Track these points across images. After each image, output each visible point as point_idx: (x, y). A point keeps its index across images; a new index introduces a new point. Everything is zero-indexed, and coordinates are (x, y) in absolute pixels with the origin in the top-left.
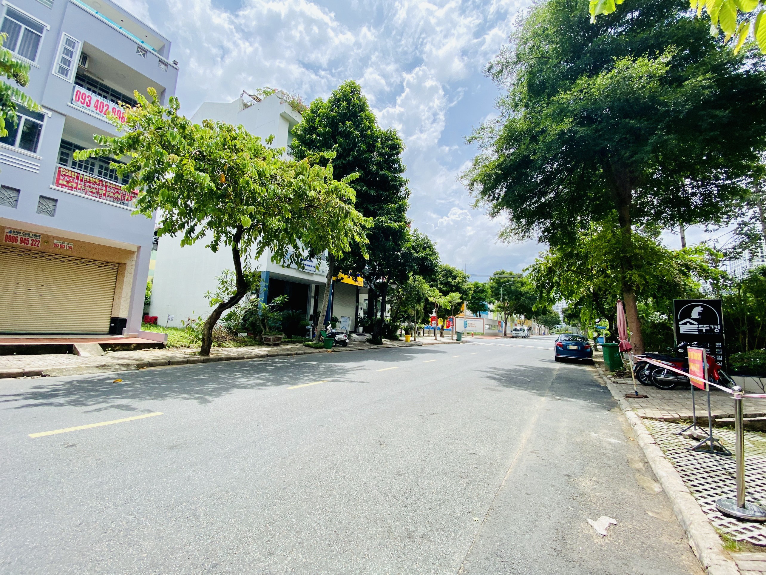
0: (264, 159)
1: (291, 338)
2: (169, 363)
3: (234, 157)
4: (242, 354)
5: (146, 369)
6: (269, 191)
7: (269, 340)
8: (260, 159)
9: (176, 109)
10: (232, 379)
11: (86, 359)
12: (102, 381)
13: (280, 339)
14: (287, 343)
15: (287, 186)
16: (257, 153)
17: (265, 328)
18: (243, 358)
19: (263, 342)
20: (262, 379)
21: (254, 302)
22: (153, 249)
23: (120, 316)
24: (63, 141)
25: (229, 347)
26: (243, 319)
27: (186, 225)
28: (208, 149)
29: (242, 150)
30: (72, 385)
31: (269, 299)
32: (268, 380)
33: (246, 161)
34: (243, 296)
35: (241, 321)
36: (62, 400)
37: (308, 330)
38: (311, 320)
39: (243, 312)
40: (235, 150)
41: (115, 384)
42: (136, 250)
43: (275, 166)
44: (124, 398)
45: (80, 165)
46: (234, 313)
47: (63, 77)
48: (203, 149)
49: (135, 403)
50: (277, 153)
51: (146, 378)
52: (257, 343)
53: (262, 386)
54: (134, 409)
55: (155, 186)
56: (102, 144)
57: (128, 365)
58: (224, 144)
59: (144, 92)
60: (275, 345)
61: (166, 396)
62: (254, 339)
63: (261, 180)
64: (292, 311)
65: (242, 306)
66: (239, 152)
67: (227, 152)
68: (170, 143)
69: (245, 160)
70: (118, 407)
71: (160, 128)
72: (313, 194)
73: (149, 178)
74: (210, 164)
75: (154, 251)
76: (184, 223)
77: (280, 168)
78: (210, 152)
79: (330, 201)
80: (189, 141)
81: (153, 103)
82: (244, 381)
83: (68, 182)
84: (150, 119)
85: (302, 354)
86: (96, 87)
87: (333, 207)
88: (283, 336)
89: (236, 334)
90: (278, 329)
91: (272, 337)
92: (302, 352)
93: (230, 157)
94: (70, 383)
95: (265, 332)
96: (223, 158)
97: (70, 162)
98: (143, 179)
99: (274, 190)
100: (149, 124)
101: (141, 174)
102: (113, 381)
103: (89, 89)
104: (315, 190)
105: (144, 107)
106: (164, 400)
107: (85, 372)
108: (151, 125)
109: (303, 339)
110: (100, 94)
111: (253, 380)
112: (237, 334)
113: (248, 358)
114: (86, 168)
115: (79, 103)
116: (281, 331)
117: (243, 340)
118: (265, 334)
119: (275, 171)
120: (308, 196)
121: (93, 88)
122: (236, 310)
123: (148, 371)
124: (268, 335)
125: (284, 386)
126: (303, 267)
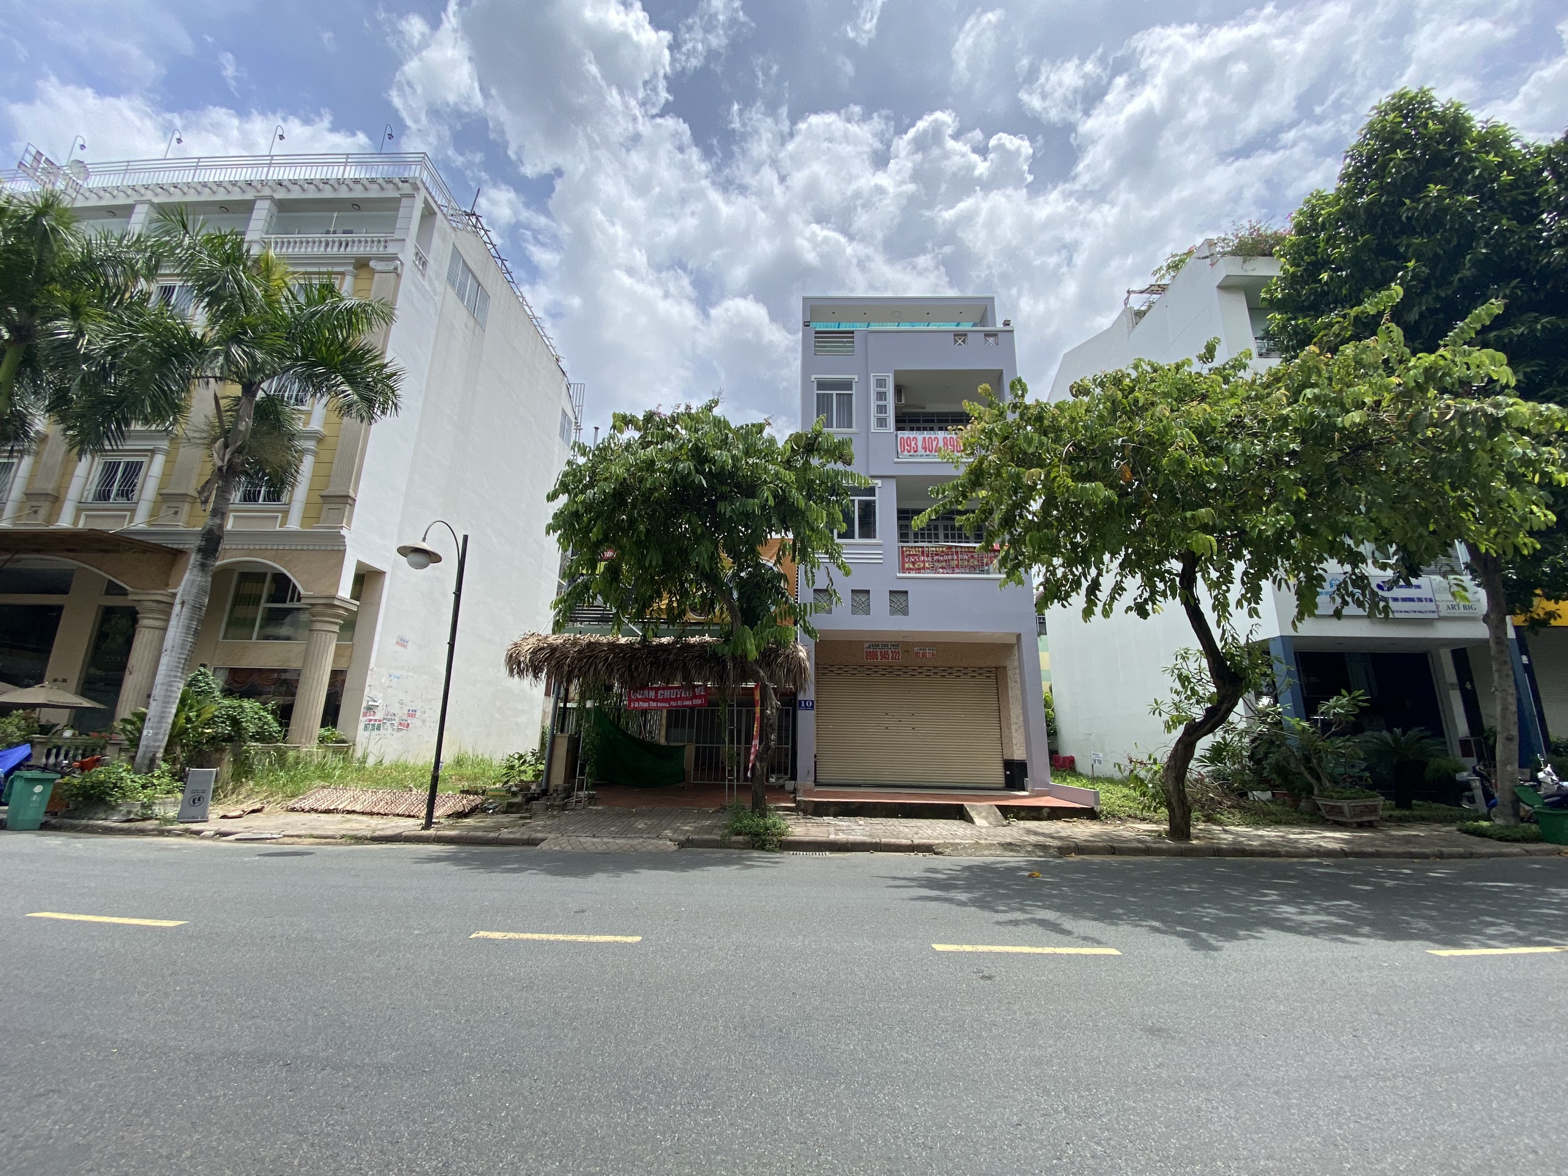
0: (1203, 398)
1: (1409, 807)
2: (1113, 851)
3: (1140, 425)
4: (1270, 844)
5: (1074, 858)
6: (1231, 461)
7: (1340, 811)
8: (1195, 403)
9: (1023, 396)
10: (1259, 903)
11: (983, 830)
12: (1011, 872)
13: (1373, 810)
14: (1400, 822)
15: (1276, 430)
16: (1185, 392)
17: (1318, 779)
18: (1276, 854)
19: (1323, 817)
20: (1340, 915)
21: (1268, 715)
22: (1039, 634)
23: (1016, 758)
24: (899, 511)
25: (1233, 824)
26: (1251, 758)
27: (1083, 579)
28: (1088, 434)
29: (1153, 404)
30: (971, 872)
31: (1308, 707)
32: (1360, 921)
33: (1165, 422)
34: (1235, 704)
35: (1246, 761)
36: (963, 897)
37: (1466, 786)
38: (1466, 753)
39: (1246, 740)
40: (1138, 410)
41: (1030, 880)
42: (1014, 641)
43: (1232, 401)
44: (1049, 907)
45: (921, 535)
46: (1226, 745)
47: (882, 430)
48: (1079, 437)
49: (1068, 923)
50: (1231, 372)
51: (1077, 876)
52: (1307, 817)
53: (1345, 933)
54: (1068, 933)
55: (1019, 530)
56: (940, 496)
57: (1044, 848)
58: (1113, 411)
59: (975, 397)
60: (1361, 826)
61: (1118, 917)
62: (1296, 806)
63: (1206, 443)
64: (1391, 731)
65: (1242, 726)
66: (1147, 410)
67: (1123, 422)
68: (1025, 453)
69: (1161, 421)
70: (1043, 923)
71: (1006, 438)
72: (1356, 417)
73: (1008, 522)
74: (1096, 458)
75: (1042, 637)
76: (1080, 577)
77: (1248, 398)
78: (1091, 437)
79: (1419, 413)
80: (1052, 435)
81: (989, 406)
82: (1288, 911)
83: (913, 563)
84: (992, 430)
85: (1461, 856)
86: (918, 421)
87: (1435, 426)
88: (1380, 800)
89: (1243, 795)
90: (1357, 781)
91: (1345, 805)
92: (1461, 850)
93: (1130, 428)
94: (969, 868)
95: (1321, 791)
96: (1118, 437)
97: (911, 536)
98: (1000, 524)
99: (1243, 452)
100: (991, 440)
101: (997, 517)
102: (1027, 874)
103: (912, 429)
104: (1360, 405)
105: (979, 418)
106: (1116, 924)
107: (986, 852)
108: (994, 438)
109: (1455, 811)
110: (925, 429)
111: (1316, 913)
112: (1246, 794)
113: (1289, 855)
114: (929, 535)
115: (906, 453)
116: (1371, 788)
117: (1265, 808)
118: (1322, 796)
119: (1236, 411)
120: (1344, 428)
121: (915, 425)
122: (1228, 738)
123: (1078, 862)
124: (1332, 798)
125: (1416, 944)
126: (1386, 608)
